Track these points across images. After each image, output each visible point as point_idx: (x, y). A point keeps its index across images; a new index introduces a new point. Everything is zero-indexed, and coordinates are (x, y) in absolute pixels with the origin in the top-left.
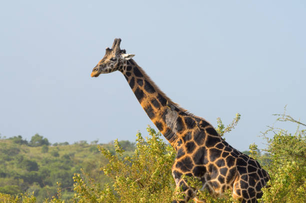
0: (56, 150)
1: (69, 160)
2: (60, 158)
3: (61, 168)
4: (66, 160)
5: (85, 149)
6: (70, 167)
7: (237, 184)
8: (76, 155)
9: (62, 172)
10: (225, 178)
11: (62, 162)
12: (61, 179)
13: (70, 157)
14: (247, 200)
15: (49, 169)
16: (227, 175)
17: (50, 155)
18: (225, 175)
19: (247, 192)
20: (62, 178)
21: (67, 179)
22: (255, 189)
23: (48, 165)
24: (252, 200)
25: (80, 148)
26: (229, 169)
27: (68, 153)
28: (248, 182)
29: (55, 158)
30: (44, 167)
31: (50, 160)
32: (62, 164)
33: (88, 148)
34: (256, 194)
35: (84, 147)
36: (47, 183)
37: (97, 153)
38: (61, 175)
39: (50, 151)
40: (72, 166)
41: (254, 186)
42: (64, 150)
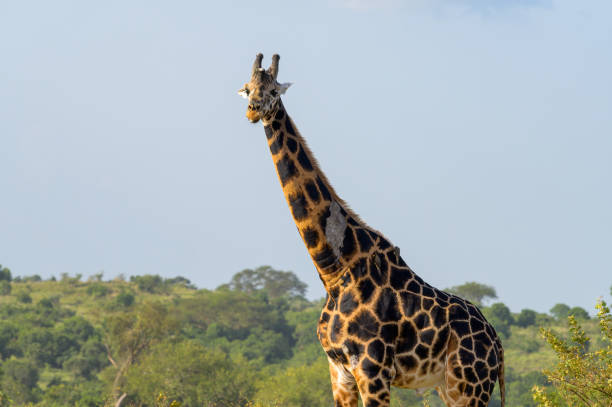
0: (25, 290)
1: (50, 309)
2: (34, 304)
3: (36, 323)
4: (44, 309)
5: (79, 289)
6: (52, 322)
7: (454, 357)
8: (61, 300)
9: (40, 331)
10: (430, 348)
11: (38, 312)
12: (38, 345)
13: (53, 304)
14: (474, 385)
15: (16, 325)
16: (434, 342)
17: (15, 299)
18: (430, 344)
19: (474, 370)
20: (40, 342)
21: (50, 344)
22: (487, 364)
23: (12, 317)
24: (484, 384)
25: (69, 288)
26: (437, 331)
27: (48, 295)
28: (473, 352)
29: (24, 306)
30: (6, 321)
31: (16, 309)
32: (39, 317)
33: (85, 288)
34: (489, 373)
35: (77, 286)
36: (13, 352)
37: (100, 296)
38: (38, 337)
39: (13, 292)
40: (56, 320)
41: (484, 358)
42: (39, 290)
